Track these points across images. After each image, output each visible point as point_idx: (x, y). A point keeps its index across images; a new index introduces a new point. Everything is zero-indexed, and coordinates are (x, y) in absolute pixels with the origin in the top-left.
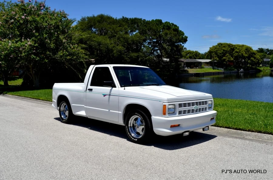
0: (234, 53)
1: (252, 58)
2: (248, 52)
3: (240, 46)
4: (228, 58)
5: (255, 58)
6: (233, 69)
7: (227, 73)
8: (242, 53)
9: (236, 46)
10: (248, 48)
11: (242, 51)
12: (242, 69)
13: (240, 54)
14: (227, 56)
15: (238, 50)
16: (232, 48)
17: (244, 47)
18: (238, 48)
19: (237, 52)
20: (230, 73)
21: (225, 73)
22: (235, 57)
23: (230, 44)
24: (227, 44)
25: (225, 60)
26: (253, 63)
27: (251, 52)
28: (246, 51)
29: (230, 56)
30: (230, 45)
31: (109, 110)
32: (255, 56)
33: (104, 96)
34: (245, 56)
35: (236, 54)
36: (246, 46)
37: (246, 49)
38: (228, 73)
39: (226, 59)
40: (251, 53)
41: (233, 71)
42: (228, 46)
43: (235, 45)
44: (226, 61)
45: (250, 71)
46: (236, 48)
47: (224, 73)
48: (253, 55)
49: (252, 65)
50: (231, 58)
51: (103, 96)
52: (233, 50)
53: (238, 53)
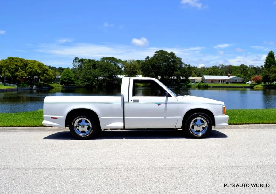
0: (27, 69)
1: (45, 75)
2: (41, 68)
3: (32, 61)
4: (22, 74)
5: (48, 75)
6: (26, 86)
7: (20, 90)
8: (36, 69)
9: (29, 62)
10: (40, 64)
11: (36, 67)
12: (35, 86)
13: (34, 70)
14: (20, 72)
15: (31, 65)
16: (25, 63)
17: (36, 63)
18: (31, 63)
19: (30, 68)
20: (24, 89)
21: (19, 90)
22: (28, 73)
23: (22, 58)
24: (19, 59)
25: (17, 76)
26: (46, 80)
27: (43, 68)
28: (39, 67)
29: (24, 72)
30: (22, 60)
31: (165, 117)
32: (48, 72)
33: (159, 105)
34: (39, 73)
35: (30, 70)
36: (37, 62)
37: (39, 66)
38: (22, 90)
39: (19, 75)
40: (44, 70)
41: (27, 88)
42: (20, 61)
43: (27, 61)
44: (19, 77)
45: (43, 87)
46: (29, 64)
47: (17, 90)
48: (46, 71)
49: (45, 82)
50: (25, 74)
51: (157, 105)
52: (26, 65)
53: (32, 69)
